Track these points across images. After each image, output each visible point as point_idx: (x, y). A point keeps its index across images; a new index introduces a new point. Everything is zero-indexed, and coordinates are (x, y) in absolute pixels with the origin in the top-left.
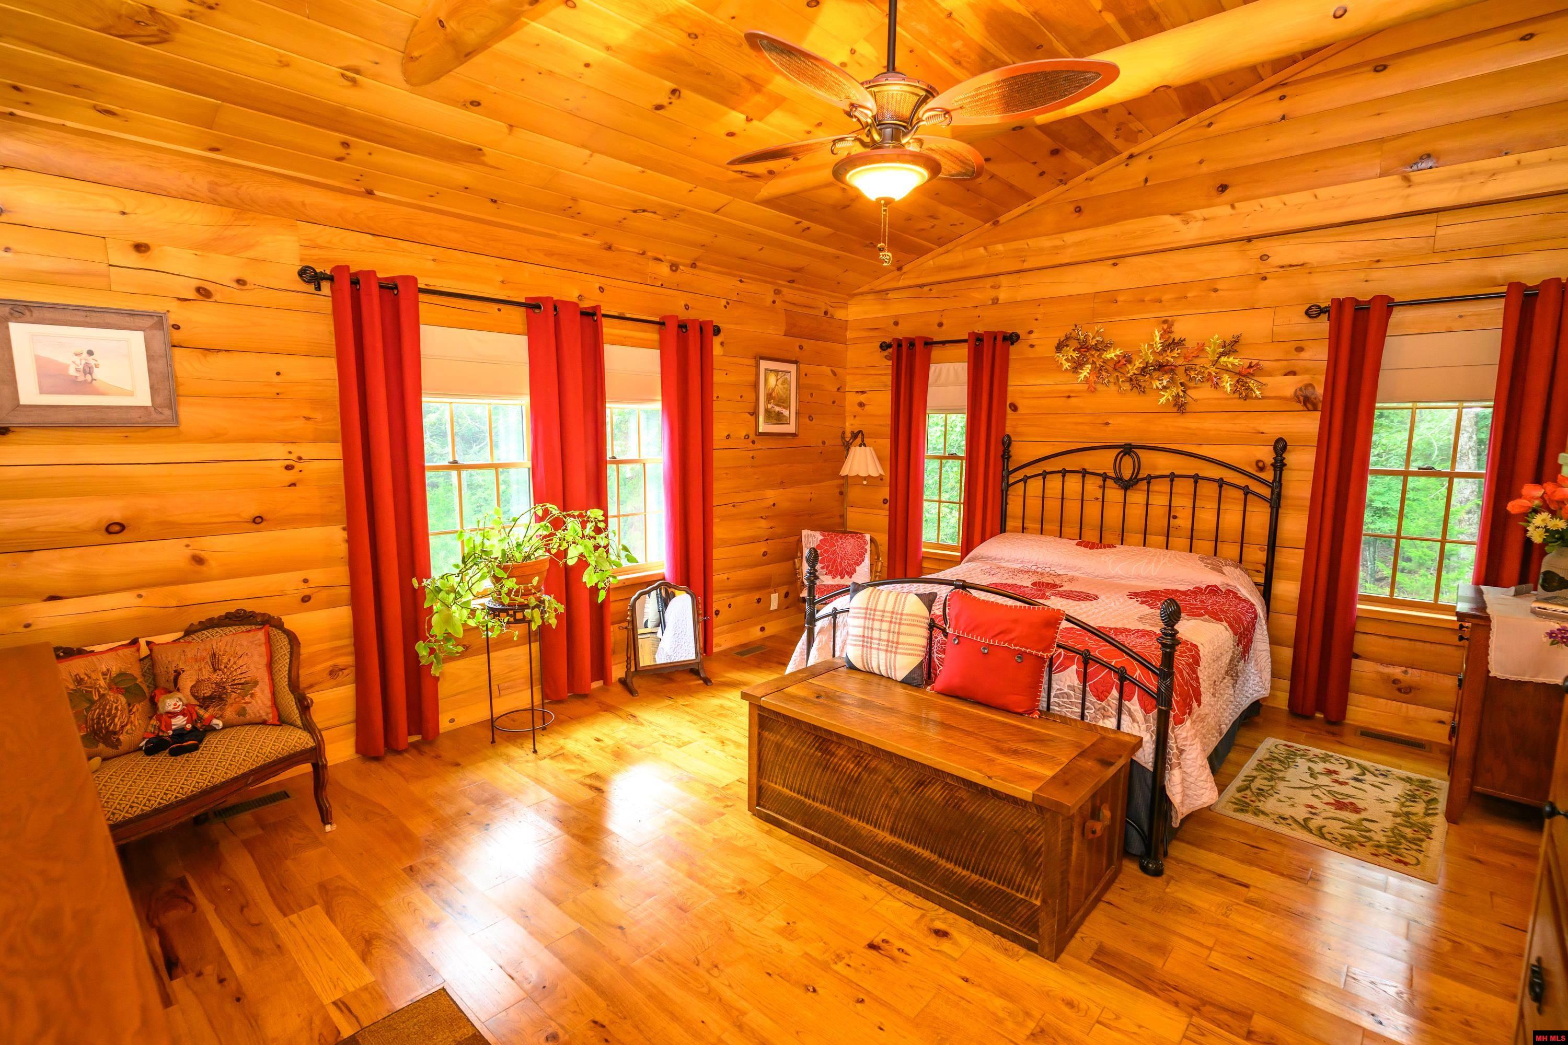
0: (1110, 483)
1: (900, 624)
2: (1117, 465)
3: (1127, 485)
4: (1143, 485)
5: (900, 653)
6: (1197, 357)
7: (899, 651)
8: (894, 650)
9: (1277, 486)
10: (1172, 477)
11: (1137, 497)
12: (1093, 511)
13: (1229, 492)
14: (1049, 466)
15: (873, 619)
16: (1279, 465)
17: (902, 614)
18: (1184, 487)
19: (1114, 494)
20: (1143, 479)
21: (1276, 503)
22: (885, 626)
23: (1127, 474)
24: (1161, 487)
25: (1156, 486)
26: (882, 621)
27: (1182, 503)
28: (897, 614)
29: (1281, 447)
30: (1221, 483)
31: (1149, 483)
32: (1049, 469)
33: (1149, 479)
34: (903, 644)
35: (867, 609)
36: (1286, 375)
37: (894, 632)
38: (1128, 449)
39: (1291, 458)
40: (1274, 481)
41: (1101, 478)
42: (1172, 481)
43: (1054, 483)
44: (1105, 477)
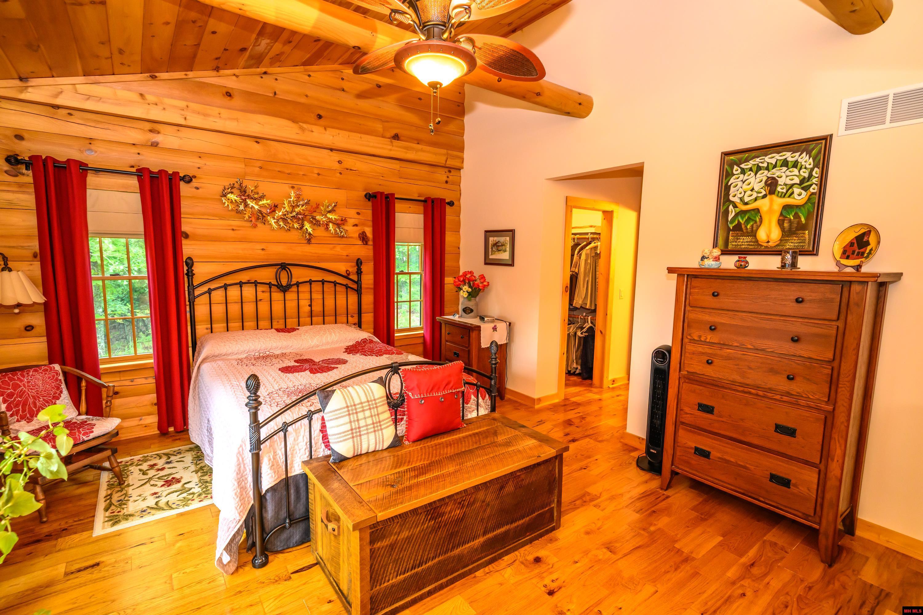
0: (274, 289)
1: (377, 407)
2: (277, 277)
3: (284, 289)
4: (294, 289)
5: (385, 428)
6: (315, 211)
7: (383, 427)
8: (379, 428)
9: (358, 282)
10: (310, 282)
11: (291, 296)
12: (264, 308)
13: (339, 288)
14: (229, 280)
15: (357, 413)
16: (359, 272)
17: (375, 400)
18: (317, 287)
19: (277, 296)
20: (294, 285)
21: (359, 292)
22: (368, 413)
23: (284, 282)
24: (304, 288)
25: (302, 288)
26: (363, 411)
27: (317, 296)
28: (371, 401)
29: (359, 263)
30: (335, 283)
31: (298, 287)
32: (228, 282)
33: (298, 284)
34: (383, 421)
35: (347, 407)
36: (353, 226)
37: (375, 415)
38: (283, 266)
39: (364, 268)
40: (358, 280)
41: (268, 286)
42: (311, 284)
43: (233, 292)
44: (270, 285)
